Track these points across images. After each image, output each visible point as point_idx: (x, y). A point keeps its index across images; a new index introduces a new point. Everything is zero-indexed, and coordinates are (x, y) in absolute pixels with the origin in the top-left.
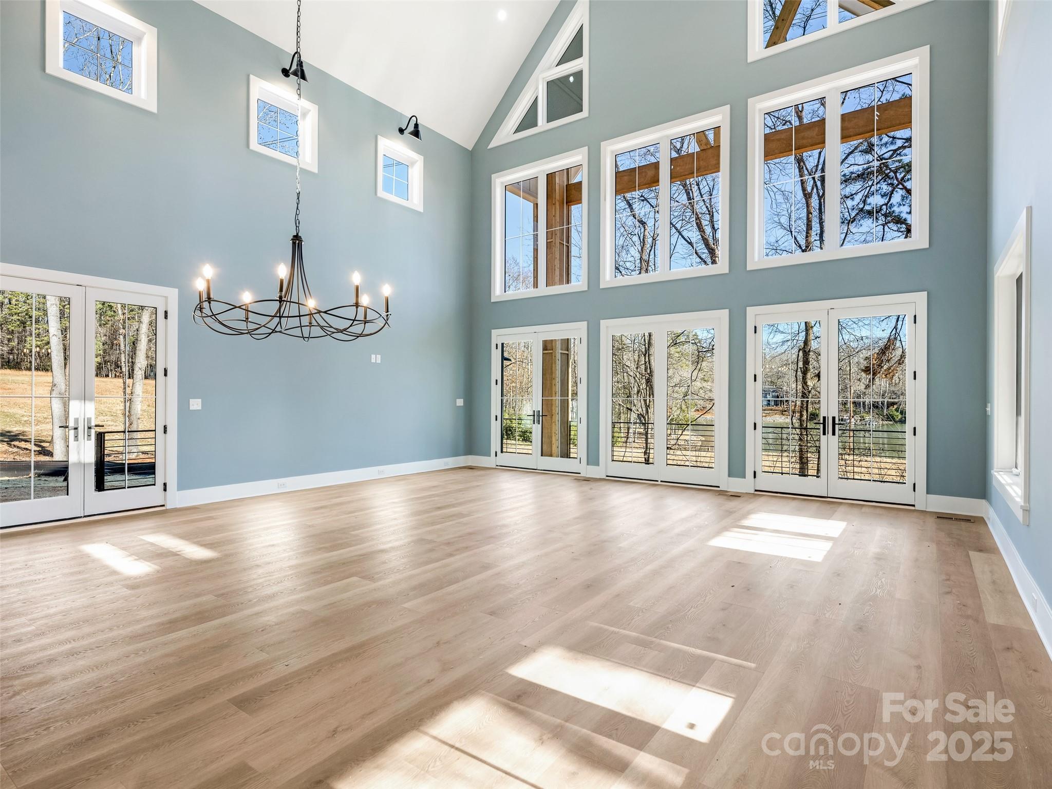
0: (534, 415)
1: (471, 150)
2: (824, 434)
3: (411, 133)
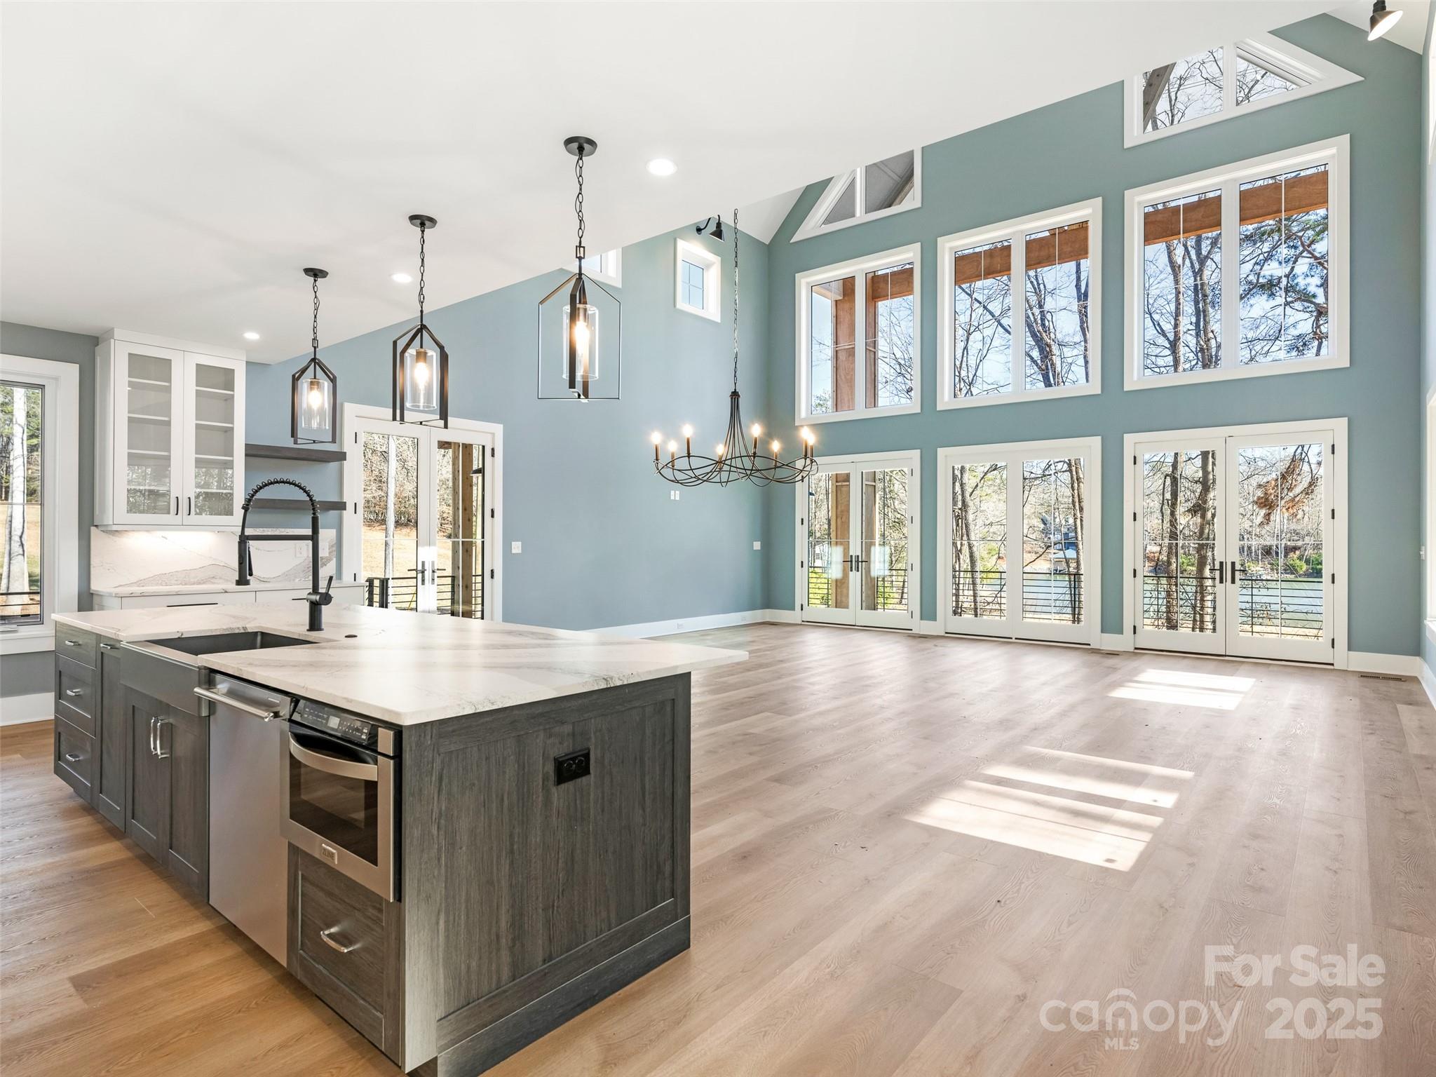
0: (851, 561)
1: (767, 243)
2: (1221, 582)
3: (713, 234)
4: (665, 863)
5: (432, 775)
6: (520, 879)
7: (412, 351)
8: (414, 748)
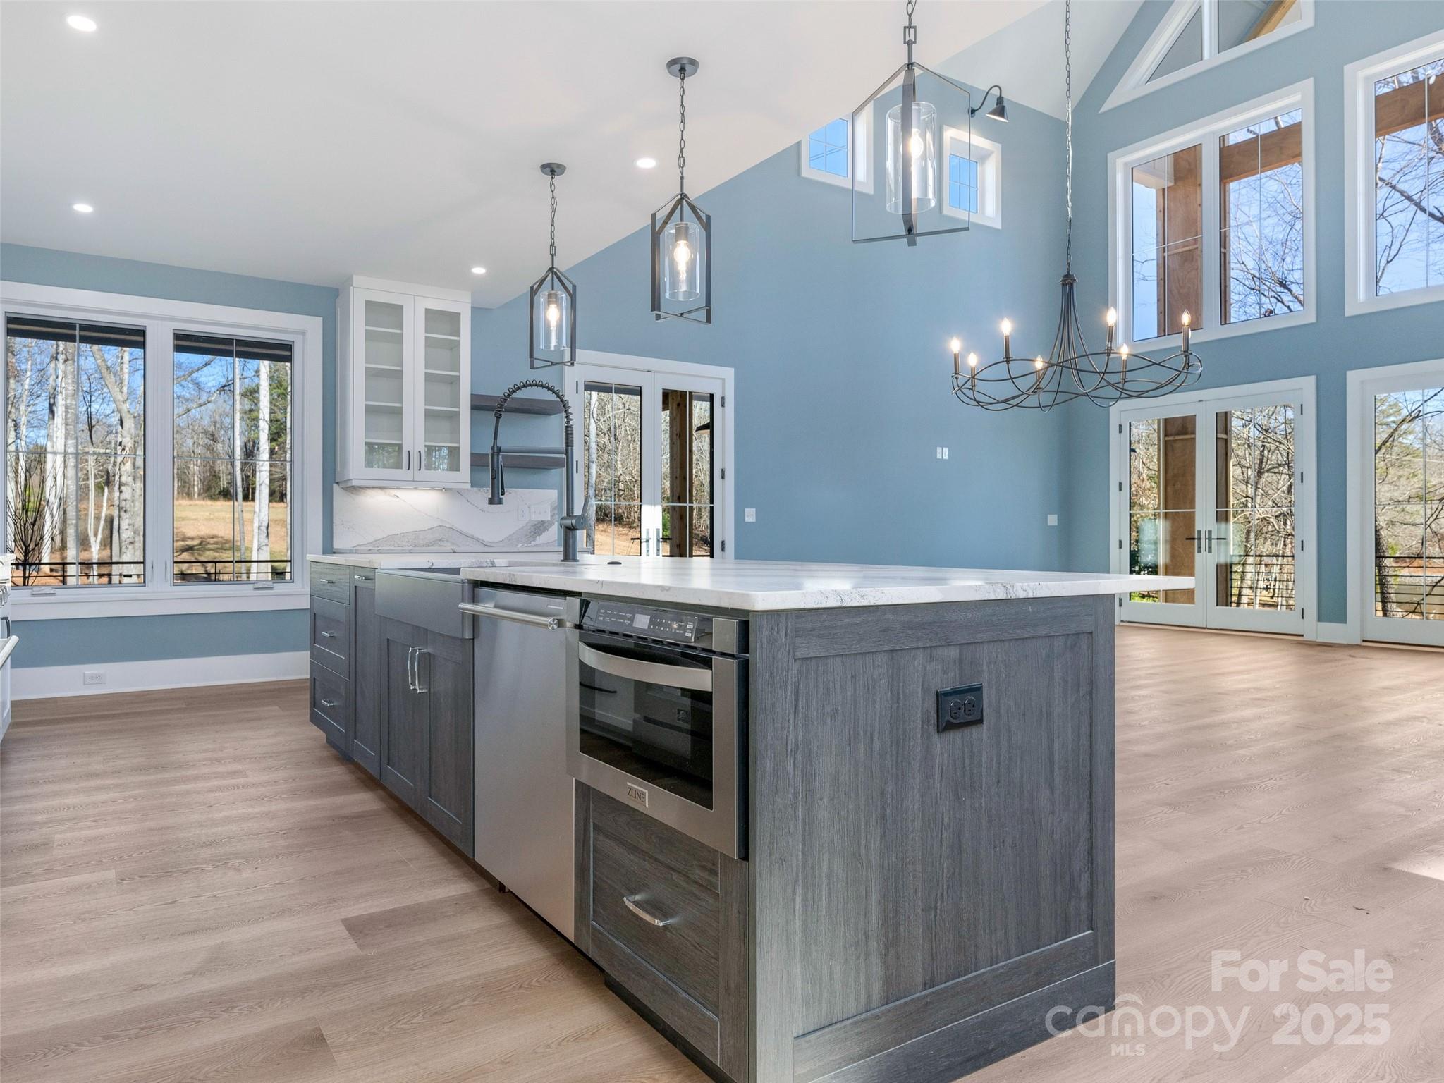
0: (1199, 539)
1: (1066, 120)
3: (991, 112)
4: (1080, 876)
5: (786, 687)
6: (894, 860)
7: (671, 230)
8: (765, 646)
